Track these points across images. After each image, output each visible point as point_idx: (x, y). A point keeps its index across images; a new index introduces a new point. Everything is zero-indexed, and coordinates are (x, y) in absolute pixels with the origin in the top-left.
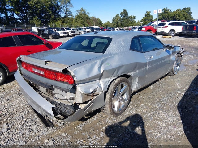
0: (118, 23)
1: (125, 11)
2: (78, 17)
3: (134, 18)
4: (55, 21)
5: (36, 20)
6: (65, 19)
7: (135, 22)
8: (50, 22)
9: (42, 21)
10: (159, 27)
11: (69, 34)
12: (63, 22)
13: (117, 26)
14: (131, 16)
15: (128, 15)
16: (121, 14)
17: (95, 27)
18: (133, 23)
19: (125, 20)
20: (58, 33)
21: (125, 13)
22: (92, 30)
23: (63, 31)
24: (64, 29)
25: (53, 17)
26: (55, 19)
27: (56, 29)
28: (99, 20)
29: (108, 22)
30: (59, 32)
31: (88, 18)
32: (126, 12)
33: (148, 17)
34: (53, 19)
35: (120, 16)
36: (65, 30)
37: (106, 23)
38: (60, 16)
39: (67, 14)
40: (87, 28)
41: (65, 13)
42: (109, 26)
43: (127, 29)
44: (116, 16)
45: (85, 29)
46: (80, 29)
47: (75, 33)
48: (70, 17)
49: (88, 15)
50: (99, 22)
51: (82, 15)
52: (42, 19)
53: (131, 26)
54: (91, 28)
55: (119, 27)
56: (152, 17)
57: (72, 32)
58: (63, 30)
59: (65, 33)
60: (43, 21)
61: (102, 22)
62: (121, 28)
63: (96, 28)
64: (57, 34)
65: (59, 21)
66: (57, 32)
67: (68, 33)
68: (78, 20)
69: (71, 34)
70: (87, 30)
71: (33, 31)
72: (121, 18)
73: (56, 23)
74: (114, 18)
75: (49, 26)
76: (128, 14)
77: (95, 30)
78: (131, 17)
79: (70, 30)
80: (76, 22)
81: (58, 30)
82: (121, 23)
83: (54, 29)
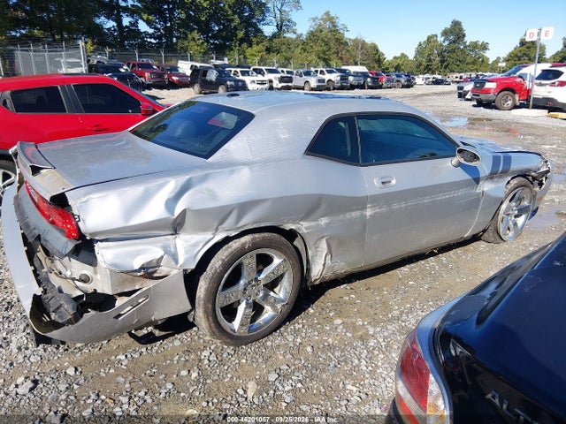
0: (430, 60)
1: (456, 24)
2: (313, 36)
3: (485, 47)
4: (245, 45)
5: (194, 39)
6: (276, 41)
7: (484, 61)
8: (232, 50)
9: (212, 44)
11: (275, 86)
12: (268, 50)
13: (428, 69)
14: (476, 43)
15: (466, 39)
16: (445, 33)
17: (353, 69)
18: (481, 63)
19: (453, 51)
20: (243, 82)
21: (456, 31)
22: (341, 76)
23: (260, 76)
24: (262, 70)
25: (241, 34)
26: (247, 40)
27: (238, 70)
28: (375, 48)
29: (403, 54)
30: (247, 79)
31: (341, 42)
32: (461, 30)
33: (528, 48)
34: (242, 41)
35: (440, 39)
36: (263, 74)
37: (395, 58)
38: (260, 31)
39: (281, 27)
40: (330, 72)
41: (277, 26)
42: (403, 67)
43: (458, 80)
44: (429, 38)
45: (322, 72)
46: (308, 73)
47: (290, 84)
48: (289, 35)
49: (341, 31)
50: (373, 56)
51: (325, 31)
52: (211, 38)
53: (472, 71)
54: (340, 71)
55: (433, 73)
56: (543, 48)
57: (282, 80)
58: (260, 73)
59: (262, 83)
60: (214, 44)
61: (383, 55)
62: (440, 77)
63: (357, 73)
64: (240, 84)
65: (255, 48)
66: (241, 77)
67: (271, 81)
68: (312, 47)
69: (280, 85)
70: (327, 77)
71: (180, 71)
72: (441, 45)
73: (249, 51)
74: (420, 45)
75: (226, 59)
76: (464, 36)
77: (351, 78)
78: (475, 46)
79: (279, 75)
80: (305, 50)
81: (243, 73)
82: (442, 62)
83: (233, 70)
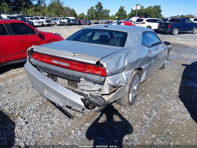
0: (92, 16)
1: (100, 3)
2: (51, 6)
3: (109, 11)
4: (26, 8)
6: (38, 7)
7: (109, 16)
8: (21, 10)
9: (11, 8)
10: (137, 22)
11: (44, 24)
12: (36, 10)
13: (92, 19)
14: (106, 10)
15: (103, 9)
16: (96, 6)
17: (71, 18)
18: (107, 17)
19: (99, 12)
20: (33, 22)
21: (99, 6)
22: (68, 21)
23: (38, 20)
24: (38, 18)
25: (24, 4)
27: (29, 18)
28: (74, 11)
29: (82, 13)
31: (61, 8)
32: (101, 5)
33: (122, 12)
34: (25, 7)
35: (95, 8)
36: (39, 19)
37: (80, 14)
38: (32, 3)
39: (40, 2)
40: (63, 19)
41: (38, 1)
42: (83, 18)
43: (102, 22)
44: (91, 8)
45: (60, 19)
46: (55, 19)
47: (50, 23)
48: (43, 5)
49: (61, 4)
50: (73, 13)
51: (56, 4)
52: (11, 5)
53: (106, 19)
54: (67, 19)
55: (94, 20)
56: (126, 12)
57: (47, 22)
58: (38, 19)
59: (40, 23)
60: (12, 7)
61: (76, 13)
62: (96, 21)
63: (73, 19)
64: (31, 23)
65: (31, 9)
66: (30, 21)
67: (43, 22)
68: (52, 9)
69: (46, 24)
70: (63, 21)
72: (95, 10)
73: (28, 11)
74: (89, 10)
75: (21, 14)
76: (102, 7)
77: (71, 21)
78: (106, 11)
79: (46, 20)
80: (50, 11)
81: (31, 19)
82: (96, 16)
83: (27, 18)
